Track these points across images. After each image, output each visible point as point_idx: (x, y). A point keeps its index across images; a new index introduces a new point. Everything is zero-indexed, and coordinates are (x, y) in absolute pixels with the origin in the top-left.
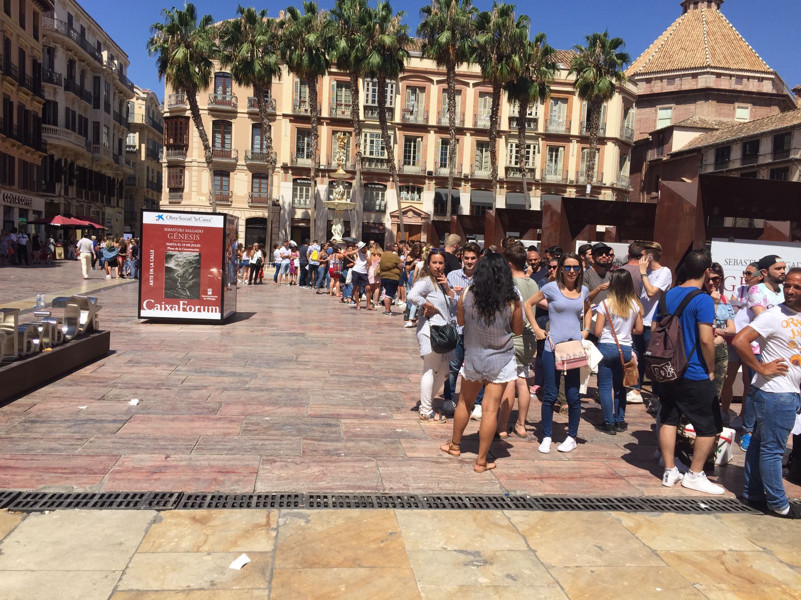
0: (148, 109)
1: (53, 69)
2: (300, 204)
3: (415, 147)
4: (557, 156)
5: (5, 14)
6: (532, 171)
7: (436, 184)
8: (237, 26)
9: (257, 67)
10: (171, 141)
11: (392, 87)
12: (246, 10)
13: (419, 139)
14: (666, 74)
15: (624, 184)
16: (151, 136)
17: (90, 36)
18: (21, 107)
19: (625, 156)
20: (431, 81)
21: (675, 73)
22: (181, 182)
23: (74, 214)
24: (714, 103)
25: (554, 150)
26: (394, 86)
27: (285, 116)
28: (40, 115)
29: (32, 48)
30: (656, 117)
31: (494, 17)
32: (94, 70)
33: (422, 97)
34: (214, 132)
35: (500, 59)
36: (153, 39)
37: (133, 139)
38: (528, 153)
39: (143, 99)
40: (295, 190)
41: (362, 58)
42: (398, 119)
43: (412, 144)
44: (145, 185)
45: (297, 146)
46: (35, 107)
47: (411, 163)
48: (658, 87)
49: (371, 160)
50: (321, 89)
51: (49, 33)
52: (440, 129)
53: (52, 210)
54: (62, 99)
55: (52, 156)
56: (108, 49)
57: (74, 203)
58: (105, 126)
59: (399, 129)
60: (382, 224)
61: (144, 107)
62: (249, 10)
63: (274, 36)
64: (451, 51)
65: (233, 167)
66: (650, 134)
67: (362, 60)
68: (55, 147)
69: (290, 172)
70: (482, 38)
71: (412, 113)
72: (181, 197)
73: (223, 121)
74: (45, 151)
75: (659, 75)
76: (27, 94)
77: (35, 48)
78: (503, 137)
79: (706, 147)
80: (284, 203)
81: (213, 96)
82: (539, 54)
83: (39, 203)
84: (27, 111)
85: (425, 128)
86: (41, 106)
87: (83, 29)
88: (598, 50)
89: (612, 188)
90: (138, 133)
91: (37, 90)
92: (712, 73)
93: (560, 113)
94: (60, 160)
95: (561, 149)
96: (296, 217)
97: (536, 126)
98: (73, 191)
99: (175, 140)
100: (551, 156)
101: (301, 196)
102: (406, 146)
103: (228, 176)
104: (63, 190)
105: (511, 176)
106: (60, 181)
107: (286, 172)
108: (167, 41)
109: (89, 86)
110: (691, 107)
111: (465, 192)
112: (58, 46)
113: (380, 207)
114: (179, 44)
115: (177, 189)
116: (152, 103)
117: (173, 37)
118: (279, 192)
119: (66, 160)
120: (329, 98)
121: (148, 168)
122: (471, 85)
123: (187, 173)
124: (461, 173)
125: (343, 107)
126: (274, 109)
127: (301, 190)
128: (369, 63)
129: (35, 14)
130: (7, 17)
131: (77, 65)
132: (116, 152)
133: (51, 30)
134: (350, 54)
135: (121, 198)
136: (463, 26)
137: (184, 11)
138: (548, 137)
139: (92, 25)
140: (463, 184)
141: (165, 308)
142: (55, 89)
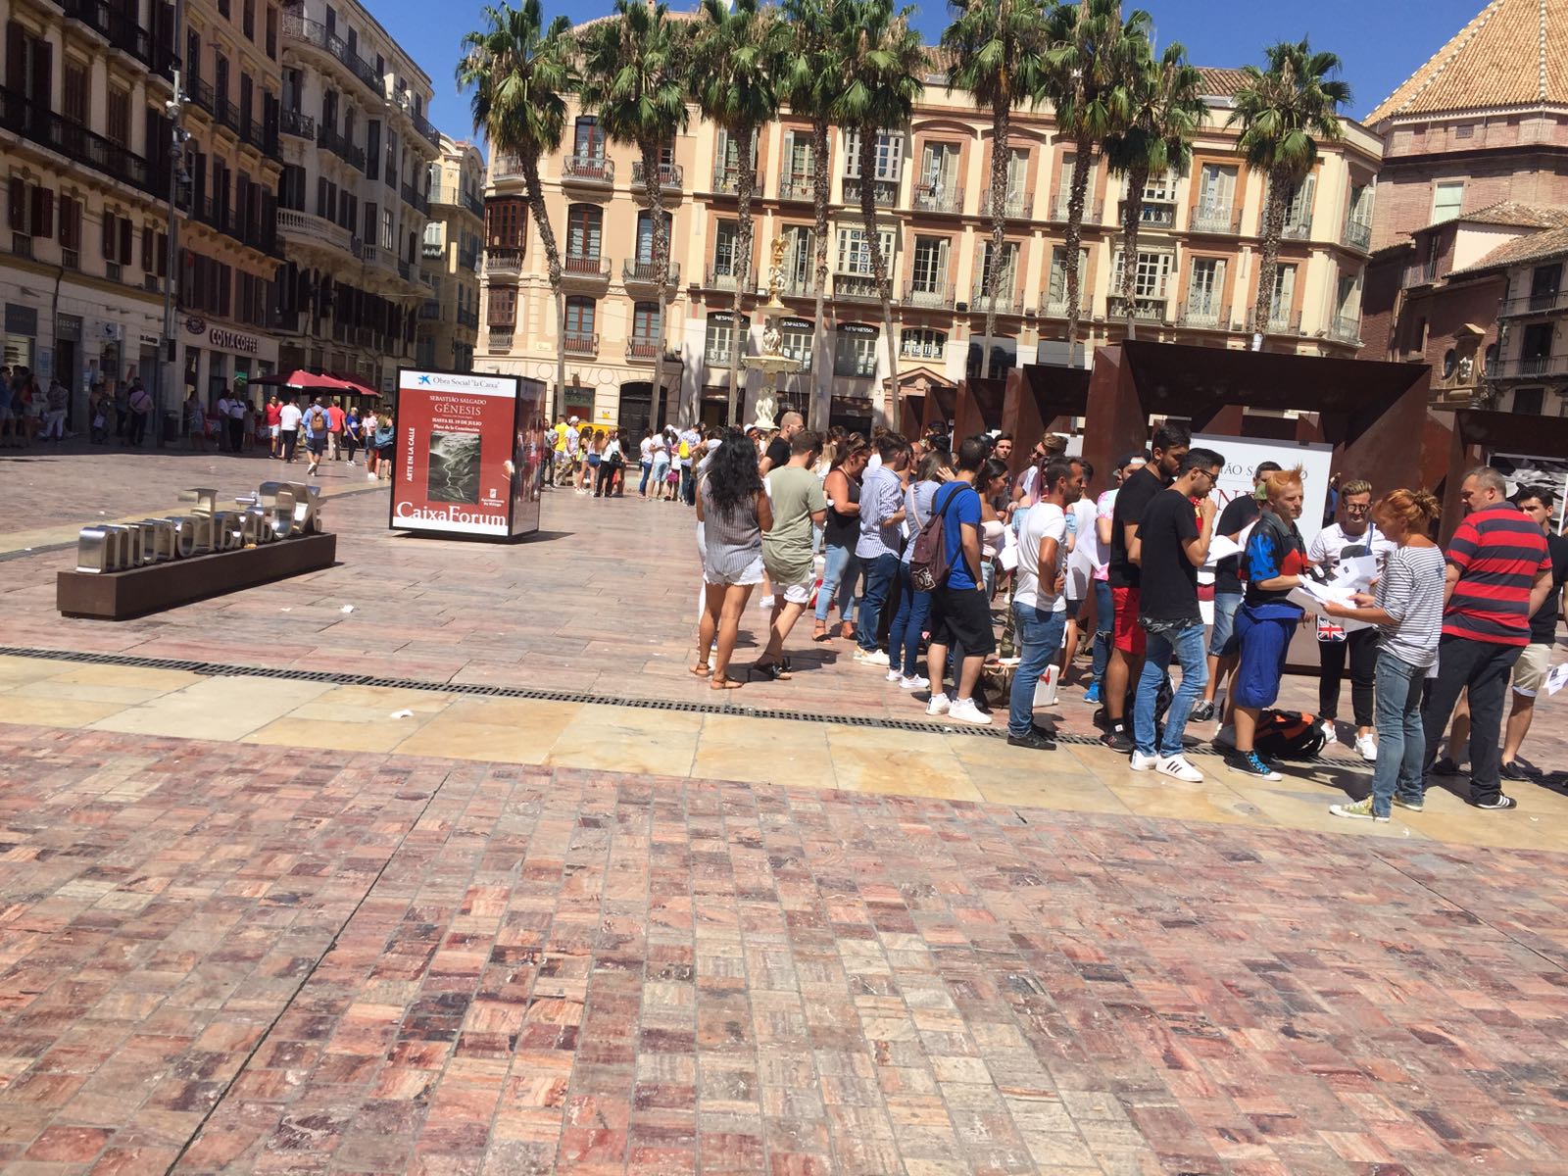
0: (464, 179)
1: (299, 110)
2: (719, 359)
3: (935, 257)
4: (1210, 277)
5: (220, 16)
6: (1161, 305)
7: (972, 327)
8: (612, 34)
9: (646, 110)
10: (497, 241)
11: (897, 144)
12: (629, 5)
13: (944, 243)
14: (1456, 117)
15: (1344, 333)
16: (468, 228)
17: (365, 46)
18: (244, 179)
19: (1350, 279)
20: (972, 132)
21: (1475, 115)
22: (510, 316)
23: (329, 368)
24: (1550, 175)
25: (1204, 266)
26: (901, 141)
27: (697, 196)
28: (275, 193)
29: (265, 73)
30: (1431, 201)
31: (1082, 14)
32: (370, 108)
33: (954, 161)
34: (571, 226)
35: (1090, 95)
36: (466, 62)
37: (436, 233)
38: (1153, 270)
39: (456, 160)
40: (710, 334)
41: (833, 93)
42: (905, 204)
43: (931, 250)
44: (455, 318)
45: (718, 252)
46: (267, 178)
47: (928, 286)
48: (1439, 142)
49: (851, 281)
50: (766, 147)
51: (293, 44)
52: (984, 224)
53: (292, 359)
54: (314, 162)
55: (293, 265)
56: (396, 70)
57: (330, 348)
58: (387, 211)
59: (907, 223)
60: (867, 401)
61: (457, 174)
62: (635, 6)
63: (677, 53)
64: (1003, 78)
65: (602, 290)
66: (1414, 235)
67: (833, 97)
68: (299, 248)
69: (703, 300)
70: (1057, 56)
71: (932, 192)
72: (510, 342)
73: (588, 206)
74: (281, 256)
75: (1441, 118)
76: (254, 156)
77: (270, 75)
78: (1107, 239)
79: (1516, 264)
80: (689, 357)
81: (571, 160)
82: (1170, 85)
83: (269, 348)
84: (252, 186)
85: (956, 222)
86: (278, 177)
87: (352, 35)
88: (1286, 76)
89: (1319, 342)
90: (444, 223)
91: (270, 149)
92: (1549, 116)
93: (1220, 194)
94: (306, 272)
95: (1220, 264)
96: (711, 383)
97: (1173, 219)
98: (327, 327)
99: (503, 240)
100: (1200, 278)
101: (722, 345)
102: (918, 254)
103: (593, 305)
104: (310, 325)
105: (1118, 314)
106: (305, 309)
107: (696, 301)
108: (490, 64)
109: (360, 140)
110: (1502, 182)
111: (1026, 343)
112: (310, 67)
113: (865, 370)
114: (508, 71)
115: (503, 328)
116: (472, 167)
117: (500, 57)
118: (681, 337)
119: (317, 272)
120: (780, 164)
121: (461, 286)
122: (1048, 140)
123: (521, 299)
124: (1022, 306)
125: (805, 180)
126: (679, 184)
127: (722, 335)
128: (846, 103)
129: (271, 13)
130: (224, 21)
131: (340, 101)
132: (405, 256)
133: (298, 39)
134: (813, 85)
135: (411, 340)
136: (1028, 31)
137: (521, 10)
138: (1194, 240)
139: (369, 27)
140: (1024, 327)
141: (429, 516)
142: (301, 144)
